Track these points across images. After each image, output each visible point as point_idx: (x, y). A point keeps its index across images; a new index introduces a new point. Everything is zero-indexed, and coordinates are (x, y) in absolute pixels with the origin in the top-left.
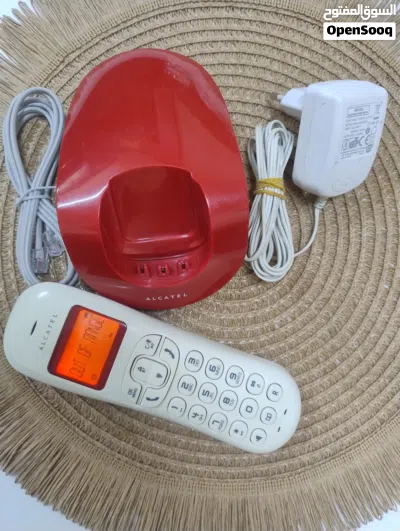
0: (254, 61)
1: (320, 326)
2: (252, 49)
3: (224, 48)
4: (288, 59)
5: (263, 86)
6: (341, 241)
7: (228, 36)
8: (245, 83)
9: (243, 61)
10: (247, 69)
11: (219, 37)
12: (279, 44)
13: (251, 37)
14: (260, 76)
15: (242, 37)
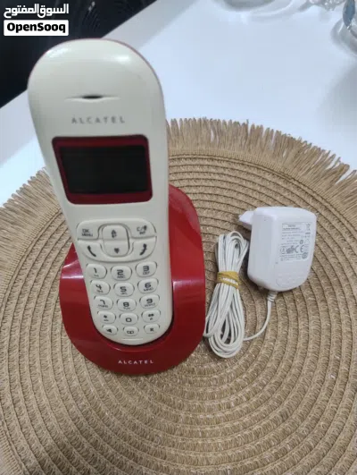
0: (225, 193)
1: (273, 409)
2: (225, 185)
3: (204, 183)
4: (250, 193)
5: (230, 209)
6: (291, 331)
7: (207, 176)
8: (217, 206)
9: (217, 192)
10: (220, 198)
11: (201, 176)
12: (244, 183)
13: (224, 178)
14: (229, 202)
15: (217, 177)
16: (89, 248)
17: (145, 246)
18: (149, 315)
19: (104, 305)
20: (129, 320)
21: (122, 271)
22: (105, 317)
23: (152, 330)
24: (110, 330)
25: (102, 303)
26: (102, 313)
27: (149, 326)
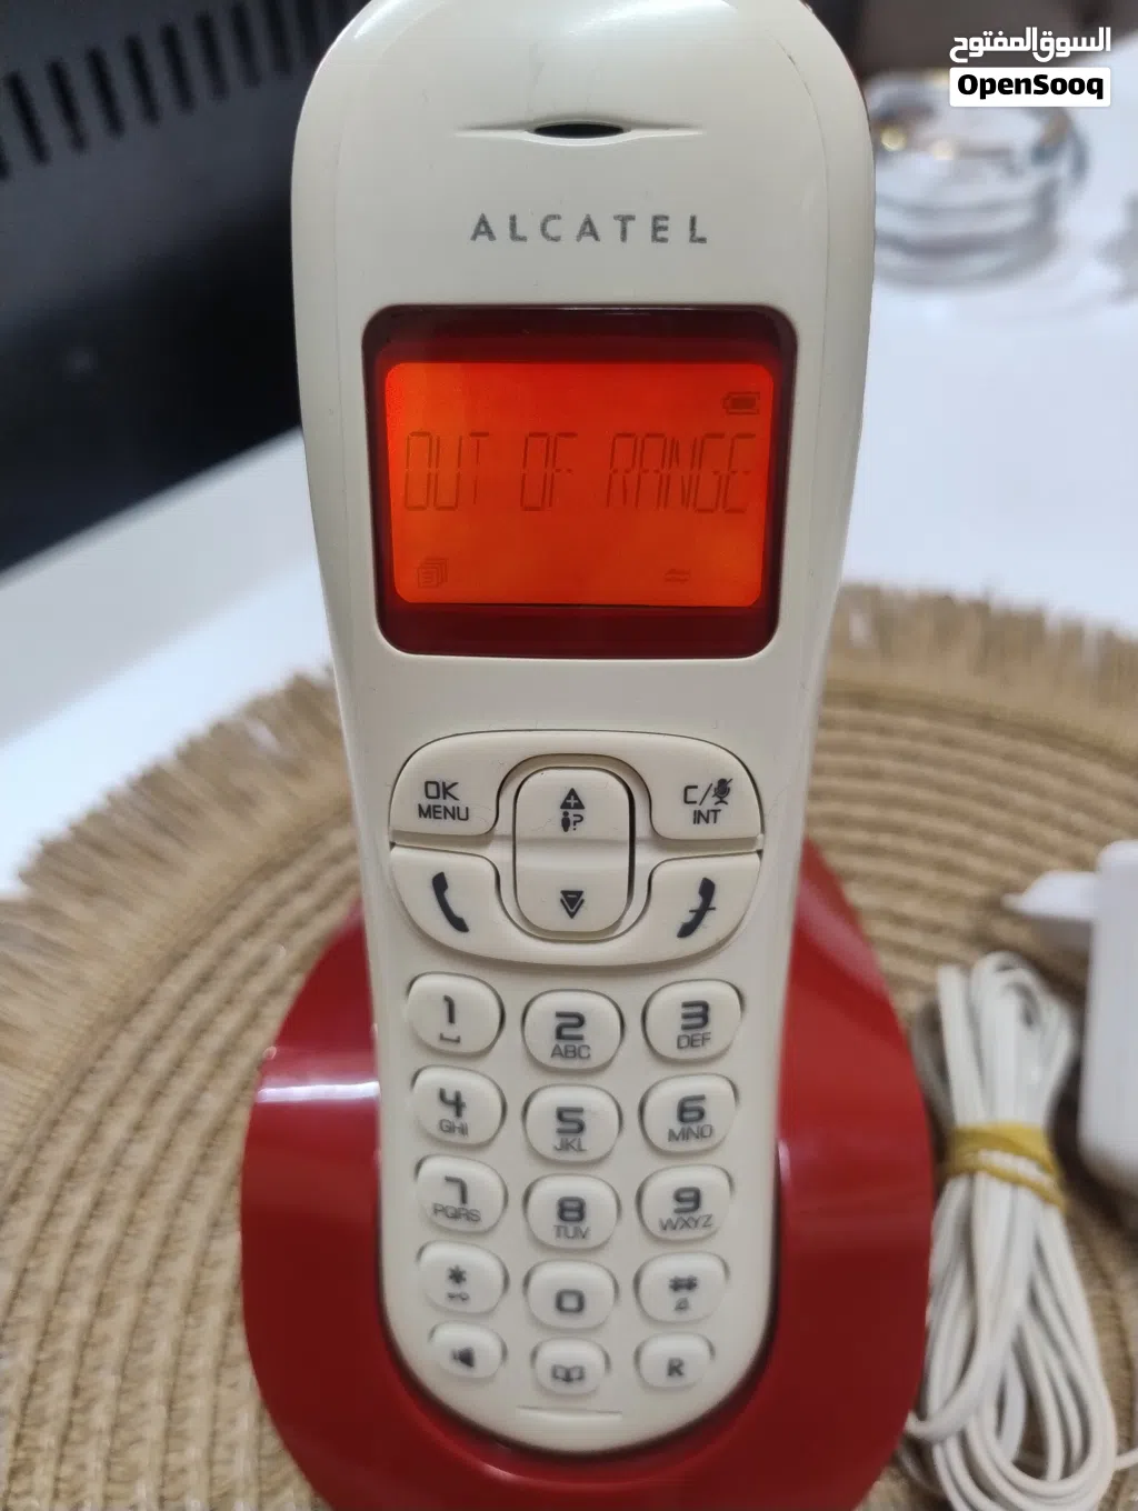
16: (440, 883)
17: (707, 889)
18: (677, 1285)
19: (459, 1213)
20: (570, 1302)
21: (580, 1020)
22: (457, 1276)
23: (675, 1369)
24: (466, 1358)
25: (451, 1198)
26: (446, 1253)
27: (664, 1347)
